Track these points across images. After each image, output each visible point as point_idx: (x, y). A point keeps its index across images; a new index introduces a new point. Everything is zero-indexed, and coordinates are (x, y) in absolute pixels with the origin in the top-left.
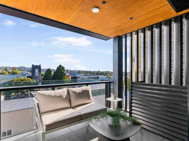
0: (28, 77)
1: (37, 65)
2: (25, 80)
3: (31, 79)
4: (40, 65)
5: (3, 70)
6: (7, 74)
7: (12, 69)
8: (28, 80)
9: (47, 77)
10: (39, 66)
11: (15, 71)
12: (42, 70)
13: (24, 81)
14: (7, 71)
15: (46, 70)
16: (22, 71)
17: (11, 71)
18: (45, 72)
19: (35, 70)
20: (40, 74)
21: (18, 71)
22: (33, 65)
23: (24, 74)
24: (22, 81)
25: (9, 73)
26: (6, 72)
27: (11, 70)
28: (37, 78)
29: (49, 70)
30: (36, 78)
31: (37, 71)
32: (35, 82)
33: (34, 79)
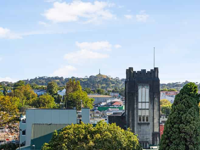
0: (111, 119)
1: (144, 71)
2: (100, 133)
3: (120, 131)
4: (156, 69)
5: (43, 89)
6: (53, 104)
7: (67, 88)
8: (110, 131)
9: (181, 122)
10: (152, 72)
11: (75, 94)
12: (161, 88)
13: (98, 136)
14: (51, 92)
16: (99, 92)
17: (63, 93)
20: (156, 108)
21: (84, 94)
22: (131, 69)
23: (103, 104)
24: (92, 134)
25: (58, 100)
26: (48, 97)
27: (64, 90)
28: (145, 124)
29: (190, 90)
30: (140, 124)
31: (144, 93)
32: (134, 143)
33: (133, 131)
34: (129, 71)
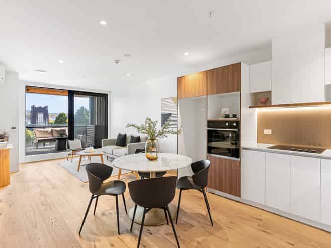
1: (40, 107)
4: (47, 107)
10: (44, 107)
12: (49, 115)
15: (57, 115)
18: (55, 119)
19: (37, 115)
22: (34, 106)
31: (40, 116)
34: (33, 107)
